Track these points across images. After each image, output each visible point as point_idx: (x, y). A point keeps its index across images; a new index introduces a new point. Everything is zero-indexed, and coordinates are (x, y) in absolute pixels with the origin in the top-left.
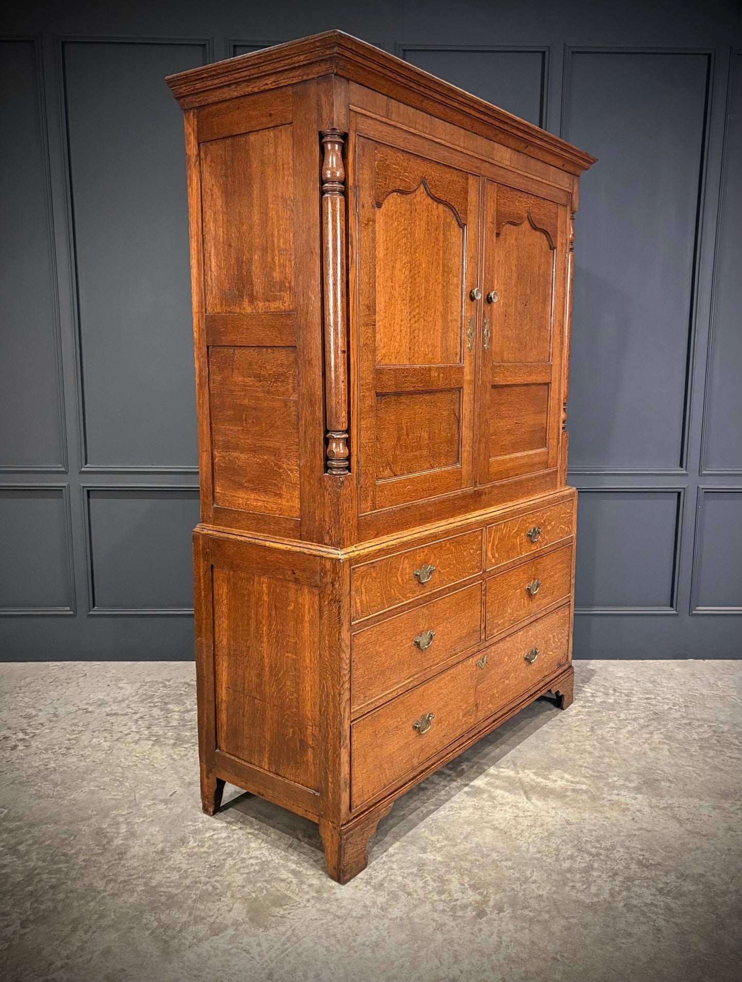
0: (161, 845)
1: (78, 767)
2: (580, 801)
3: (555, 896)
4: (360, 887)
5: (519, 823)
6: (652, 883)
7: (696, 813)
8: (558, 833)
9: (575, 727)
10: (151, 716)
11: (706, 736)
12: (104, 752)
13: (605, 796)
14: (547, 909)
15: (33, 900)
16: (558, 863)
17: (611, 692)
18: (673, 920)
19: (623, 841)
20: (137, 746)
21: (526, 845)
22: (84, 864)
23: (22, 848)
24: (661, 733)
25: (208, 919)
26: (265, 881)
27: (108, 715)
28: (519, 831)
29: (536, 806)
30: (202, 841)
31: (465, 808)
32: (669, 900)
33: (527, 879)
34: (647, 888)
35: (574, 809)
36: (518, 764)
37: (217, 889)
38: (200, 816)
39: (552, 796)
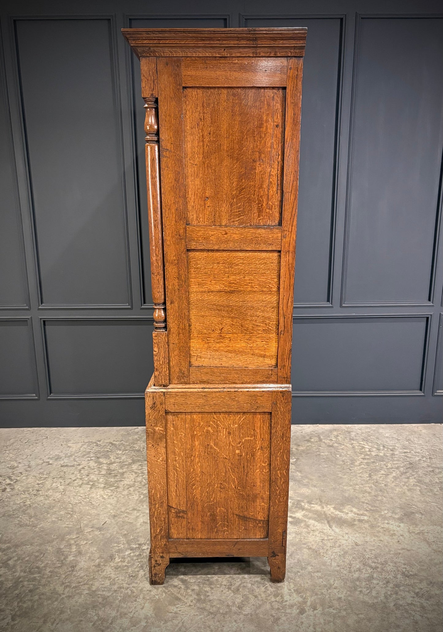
0: (98, 561)
1: (44, 504)
2: (364, 529)
3: (349, 598)
4: (224, 591)
5: (325, 545)
6: (412, 588)
7: (439, 537)
8: (350, 552)
9: (359, 473)
10: (89, 467)
12: (60, 493)
13: (379, 524)
14: (344, 608)
15: (19, 600)
16: (351, 574)
17: (382, 448)
18: (426, 615)
19: (392, 557)
20: (81, 489)
21: (330, 560)
22: (50, 574)
23: (11, 562)
24: (415, 478)
25: (129, 614)
27: (62, 466)
28: (325, 551)
29: (335, 532)
30: (123, 558)
32: (423, 601)
33: (331, 585)
34: (409, 592)
35: (360, 534)
36: (323, 501)
37: (134, 592)
38: (122, 539)
39: (345, 525)
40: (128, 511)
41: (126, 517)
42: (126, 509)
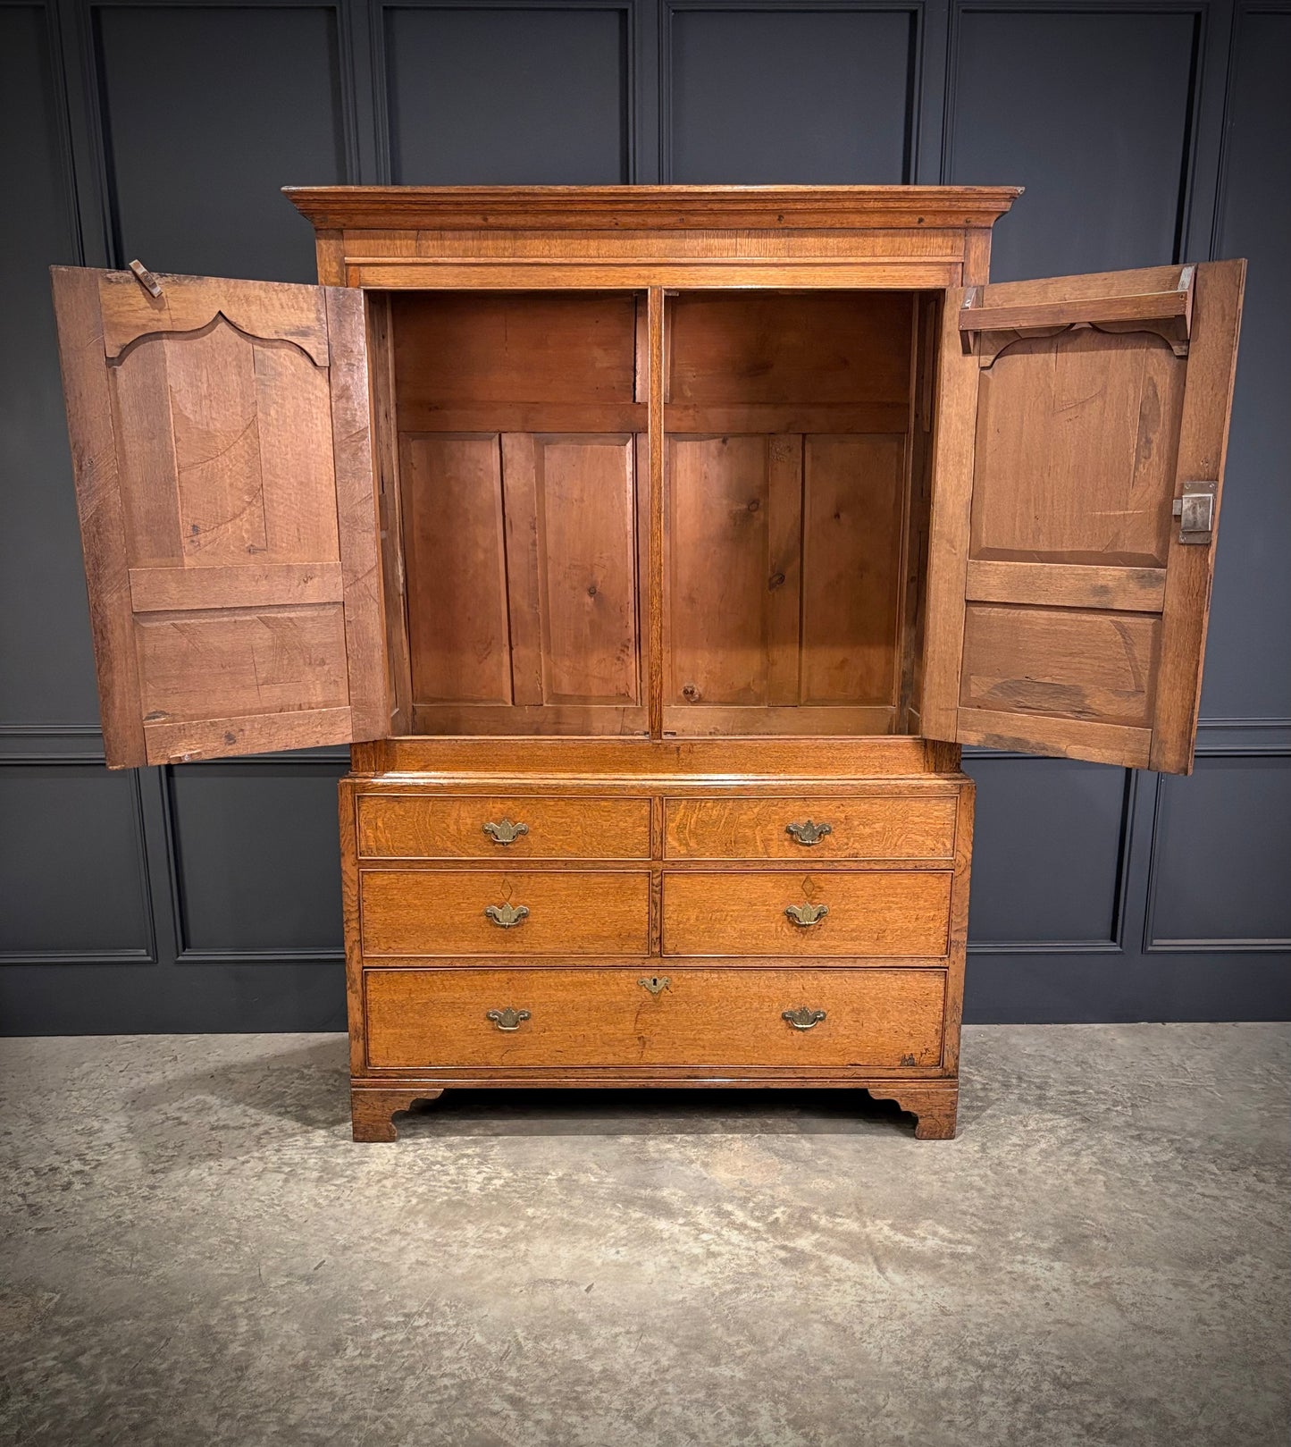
0: (302, 1355)
1: (168, 1220)
2: (963, 1275)
3: (923, 1439)
4: (616, 1425)
5: (866, 1313)
6: (1076, 1415)
7: (1147, 1292)
8: (927, 1330)
11: (1165, 1158)
12: (208, 1194)
13: (1002, 1265)
16: (927, 1382)
17: (1014, 1081)
19: (1030, 1342)
20: (261, 1183)
21: (877, 1350)
22: (182, 1387)
23: (85, 1360)
24: (1093, 1154)
26: (467, 1415)
27: (212, 1129)
28: (867, 1327)
29: (892, 1283)
30: (367, 1347)
31: (780, 1288)
33: (878, 1409)
34: (1068, 1423)
35: (955, 1288)
36: (865, 1210)
37: (392, 1428)
38: (363, 1303)
39: (917, 1266)
40: (378, 1235)
41: (374, 1249)
42: (374, 1232)
